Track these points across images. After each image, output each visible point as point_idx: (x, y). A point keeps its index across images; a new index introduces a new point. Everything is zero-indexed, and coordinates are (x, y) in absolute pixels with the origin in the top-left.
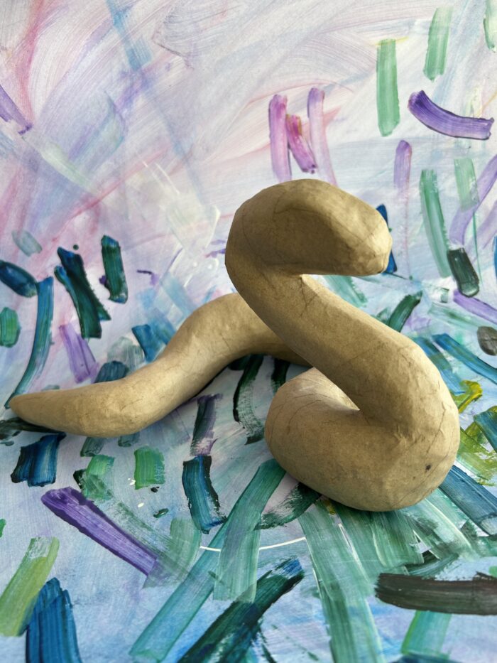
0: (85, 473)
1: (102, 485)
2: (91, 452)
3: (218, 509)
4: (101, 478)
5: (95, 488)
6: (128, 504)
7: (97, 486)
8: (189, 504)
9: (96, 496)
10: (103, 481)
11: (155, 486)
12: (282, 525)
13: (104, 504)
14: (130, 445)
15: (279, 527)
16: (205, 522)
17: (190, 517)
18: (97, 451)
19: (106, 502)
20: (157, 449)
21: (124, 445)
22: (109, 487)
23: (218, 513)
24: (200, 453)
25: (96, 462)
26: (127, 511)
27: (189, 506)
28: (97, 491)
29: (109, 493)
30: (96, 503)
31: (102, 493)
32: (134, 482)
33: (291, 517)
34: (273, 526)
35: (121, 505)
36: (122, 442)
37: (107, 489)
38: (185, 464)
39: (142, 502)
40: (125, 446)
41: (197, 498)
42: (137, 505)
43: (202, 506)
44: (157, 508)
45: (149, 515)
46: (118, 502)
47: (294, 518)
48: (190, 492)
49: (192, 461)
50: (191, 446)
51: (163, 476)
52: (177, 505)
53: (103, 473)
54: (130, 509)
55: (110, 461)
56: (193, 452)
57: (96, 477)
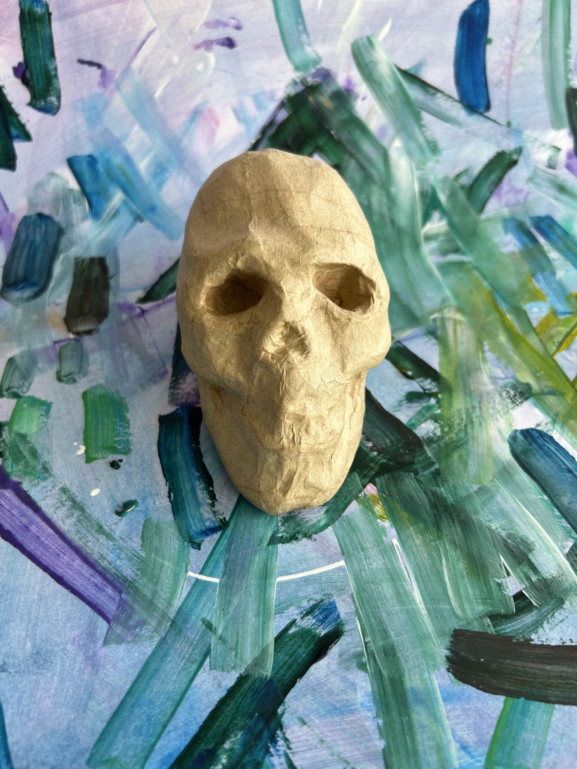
0: (6, 428)
1: (34, 453)
2: (15, 390)
3: (213, 505)
4: (32, 439)
5: (24, 457)
6: (74, 490)
7: (26, 454)
8: (169, 493)
9: (26, 474)
10: (36, 446)
11: (117, 457)
12: (310, 537)
13: (38, 488)
14: (74, 381)
15: (305, 540)
16: (194, 528)
17: (171, 516)
18: (25, 389)
19: (43, 484)
20: (117, 391)
21: (65, 379)
22: (45, 457)
23: (214, 512)
24: (183, 401)
25: (23, 410)
26: (74, 502)
27: (169, 497)
28: (27, 463)
29: (46, 469)
30: (25, 486)
31: (33, 469)
32: (82, 450)
33: (323, 522)
34: (296, 539)
35: (64, 490)
36: (63, 373)
37: (42, 461)
38: (162, 420)
39: (97, 487)
40: (67, 382)
41: (181, 482)
42: (89, 493)
43: (189, 498)
44: (121, 500)
45: (108, 511)
46: (60, 486)
47: (326, 526)
48: (170, 471)
49: (172, 414)
50: (170, 388)
51: (128, 440)
52: (151, 495)
53: (34, 429)
54: (78, 499)
55: (44, 408)
56: (173, 400)
57: (23, 437)
